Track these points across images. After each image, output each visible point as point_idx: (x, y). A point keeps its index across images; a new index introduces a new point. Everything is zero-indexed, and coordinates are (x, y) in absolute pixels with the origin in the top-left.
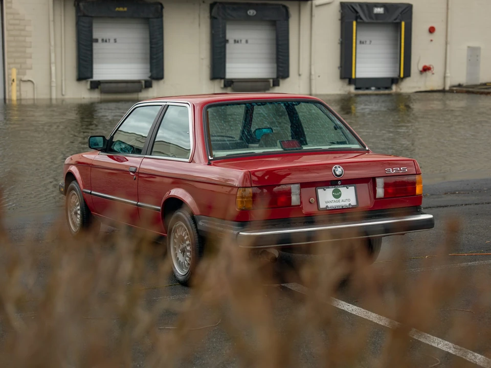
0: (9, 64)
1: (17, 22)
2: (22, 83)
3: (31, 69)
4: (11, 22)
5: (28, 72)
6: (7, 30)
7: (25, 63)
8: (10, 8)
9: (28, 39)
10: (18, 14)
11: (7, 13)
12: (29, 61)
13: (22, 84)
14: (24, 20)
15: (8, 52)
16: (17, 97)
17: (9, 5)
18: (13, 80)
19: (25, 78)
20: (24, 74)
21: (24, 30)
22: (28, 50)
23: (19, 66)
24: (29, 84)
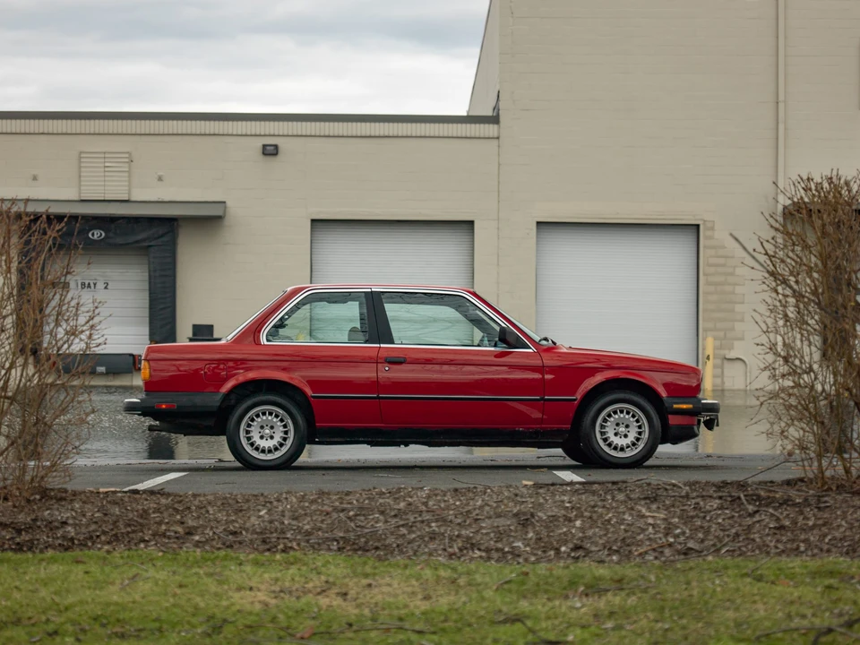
0: (705, 330)
1: (722, 261)
2: (725, 362)
3: (742, 339)
4: (712, 261)
5: (736, 343)
6: (704, 275)
7: (733, 329)
8: (711, 238)
9: (738, 290)
10: (724, 247)
11: (705, 247)
12: (738, 326)
13: (727, 365)
14: (733, 257)
15: (704, 311)
16: (714, 386)
17: (709, 233)
18: (708, 358)
19: (732, 355)
20: (731, 348)
21: (732, 274)
22: (738, 308)
23: (722, 334)
24: (740, 363)
